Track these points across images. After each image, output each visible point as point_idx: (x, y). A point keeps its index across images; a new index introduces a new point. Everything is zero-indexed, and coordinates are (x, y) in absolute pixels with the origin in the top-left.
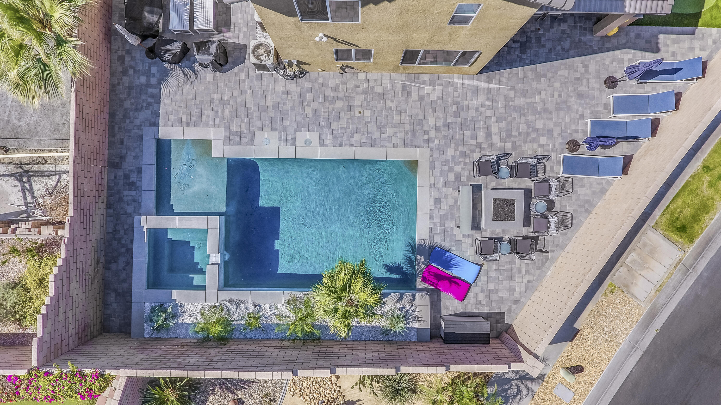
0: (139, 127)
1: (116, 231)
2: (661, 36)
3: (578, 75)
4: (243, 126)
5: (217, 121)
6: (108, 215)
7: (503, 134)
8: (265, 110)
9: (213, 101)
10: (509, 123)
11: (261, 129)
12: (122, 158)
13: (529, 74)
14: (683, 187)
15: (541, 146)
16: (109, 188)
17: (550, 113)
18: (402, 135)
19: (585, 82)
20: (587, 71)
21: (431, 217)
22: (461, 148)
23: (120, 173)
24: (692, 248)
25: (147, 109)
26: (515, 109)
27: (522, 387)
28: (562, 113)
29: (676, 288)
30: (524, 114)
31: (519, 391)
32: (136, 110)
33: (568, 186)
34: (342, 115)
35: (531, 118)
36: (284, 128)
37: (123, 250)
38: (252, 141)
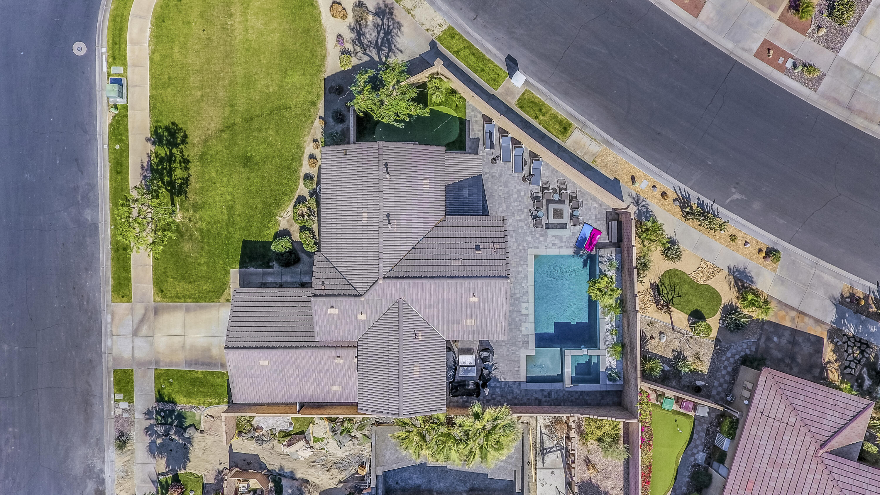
0: (521, 391)
1: (572, 401)
2: (471, 137)
3: (490, 177)
4: (519, 340)
5: (517, 353)
6: (564, 405)
7: (520, 213)
9: (507, 355)
10: (515, 210)
11: (521, 332)
12: (536, 399)
13: (491, 201)
15: (525, 194)
16: (551, 405)
17: (509, 190)
18: (522, 263)
19: (494, 174)
20: (489, 173)
21: (561, 247)
22: (528, 234)
23: (544, 399)
24: (575, 124)
25: (512, 387)
26: (508, 208)
27: (642, 204)
28: (510, 185)
29: (593, 131)
30: (510, 203)
31: (644, 206)
32: (513, 393)
33: (545, 181)
34: (513, 292)
35: (512, 200)
36: (520, 320)
37: (581, 397)
38: (527, 336)
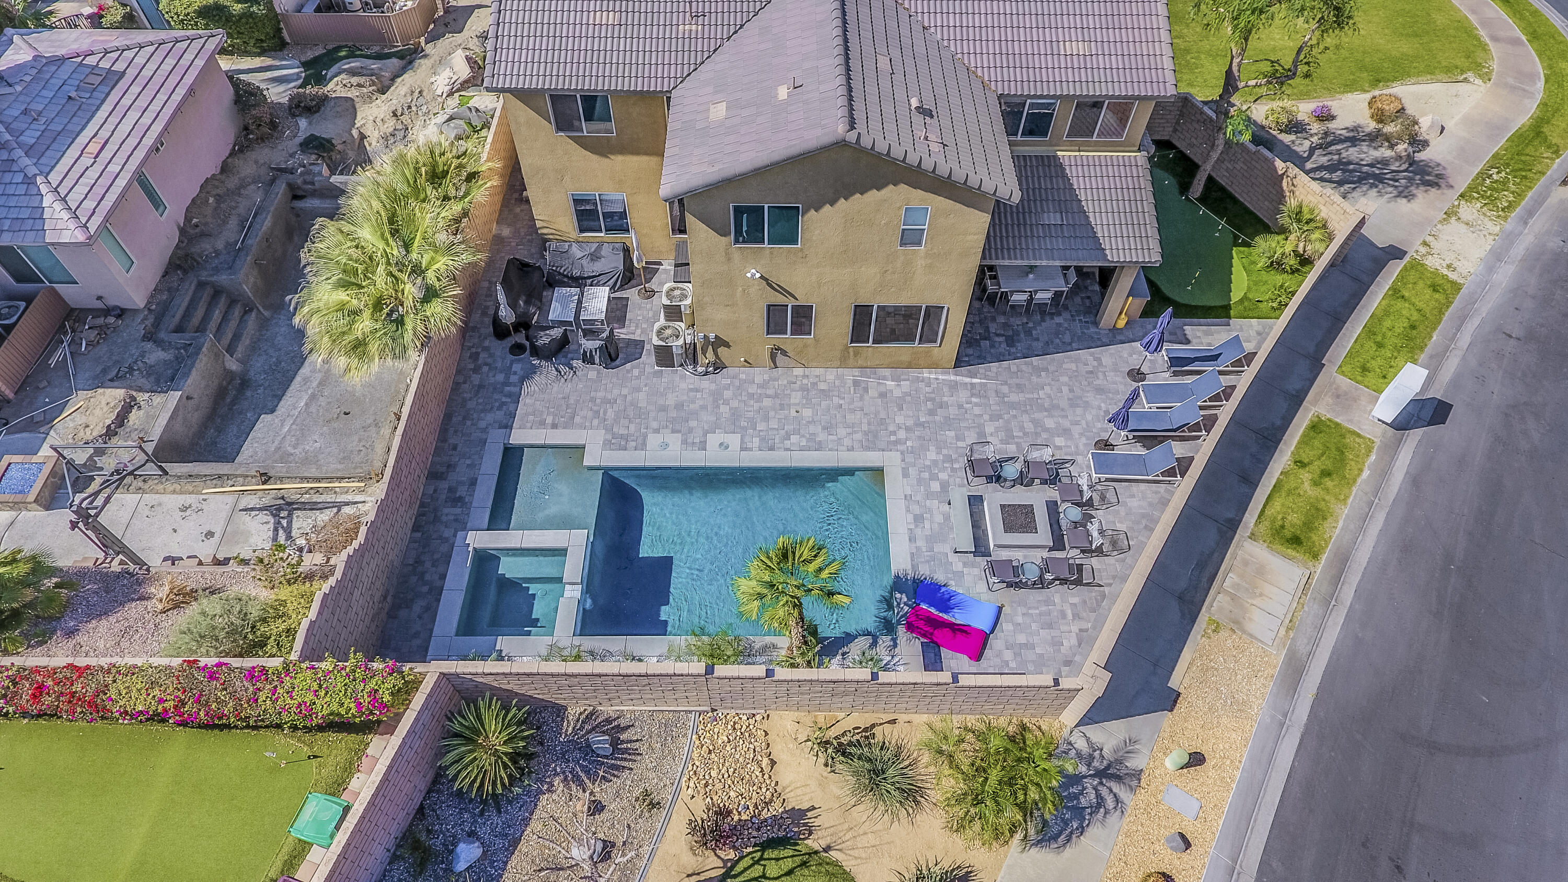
0: (484, 430)
1: (418, 562)
3: (1090, 368)
4: (632, 427)
5: (596, 422)
6: (412, 540)
7: (1002, 435)
8: (664, 409)
9: (593, 400)
10: (1008, 422)
11: (657, 431)
12: (450, 467)
13: (1024, 367)
14: (1275, 486)
15: (1060, 448)
16: (422, 505)
17: (1063, 410)
18: (858, 436)
19: (1100, 375)
20: (1100, 364)
21: (912, 539)
22: (945, 451)
23: (444, 485)
25: (499, 408)
26: (1013, 406)
27: (1104, 791)
28: (1079, 411)
30: (1026, 412)
31: (1100, 802)
32: (483, 411)
33: (1111, 496)
34: (772, 414)
35: (1037, 415)
36: (691, 430)
37: (425, 589)
38: (643, 446)
